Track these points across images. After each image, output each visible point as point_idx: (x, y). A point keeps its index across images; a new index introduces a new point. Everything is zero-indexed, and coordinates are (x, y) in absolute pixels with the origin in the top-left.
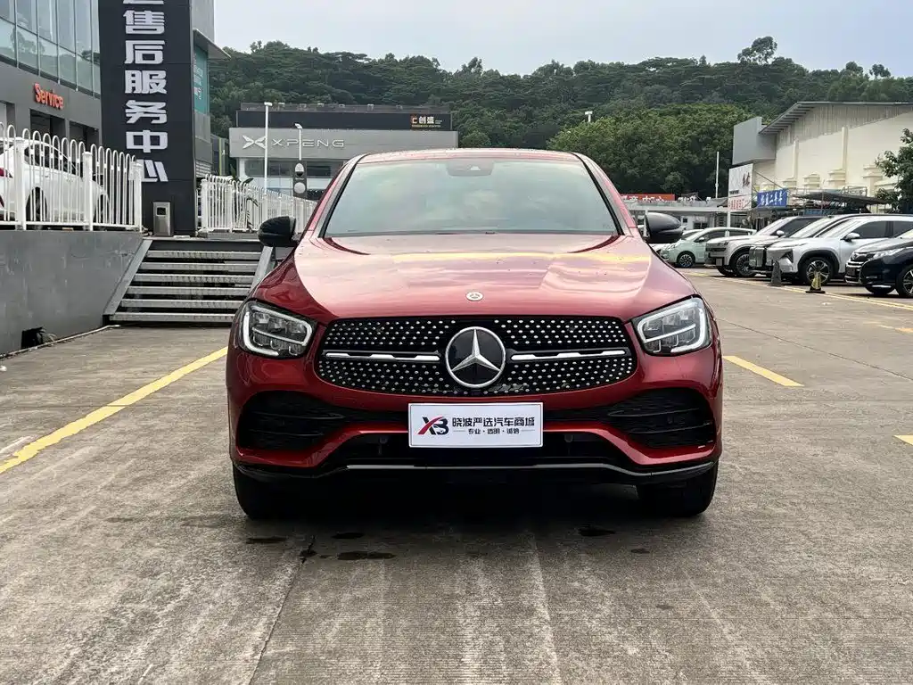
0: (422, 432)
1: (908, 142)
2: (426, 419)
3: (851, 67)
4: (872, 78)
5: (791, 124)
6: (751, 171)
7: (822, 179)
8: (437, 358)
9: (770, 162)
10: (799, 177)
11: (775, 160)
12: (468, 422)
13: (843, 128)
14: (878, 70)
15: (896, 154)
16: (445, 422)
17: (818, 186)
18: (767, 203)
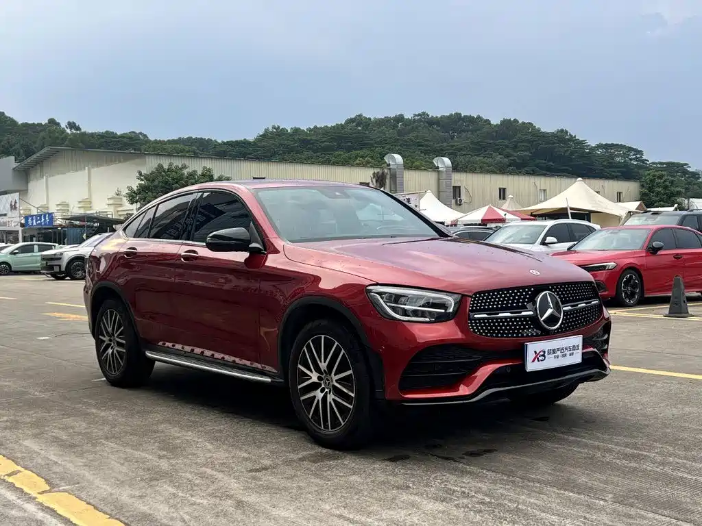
0: (533, 361)
1: (142, 180)
2: (535, 352)
3: (52, 121)
4: (68, 131)
5: (40, 163)
6: (17, 199)
7: (71, 206)
8: (531, 313)
9: (24, 192)
10: (50, 203)
11: (27, 190)
12: (554, 351)
13: (87, 168)
14: (72, 125)
15: (135, 189)
16: (544, 352)
17: (68, 210)
18: (35, 224)
